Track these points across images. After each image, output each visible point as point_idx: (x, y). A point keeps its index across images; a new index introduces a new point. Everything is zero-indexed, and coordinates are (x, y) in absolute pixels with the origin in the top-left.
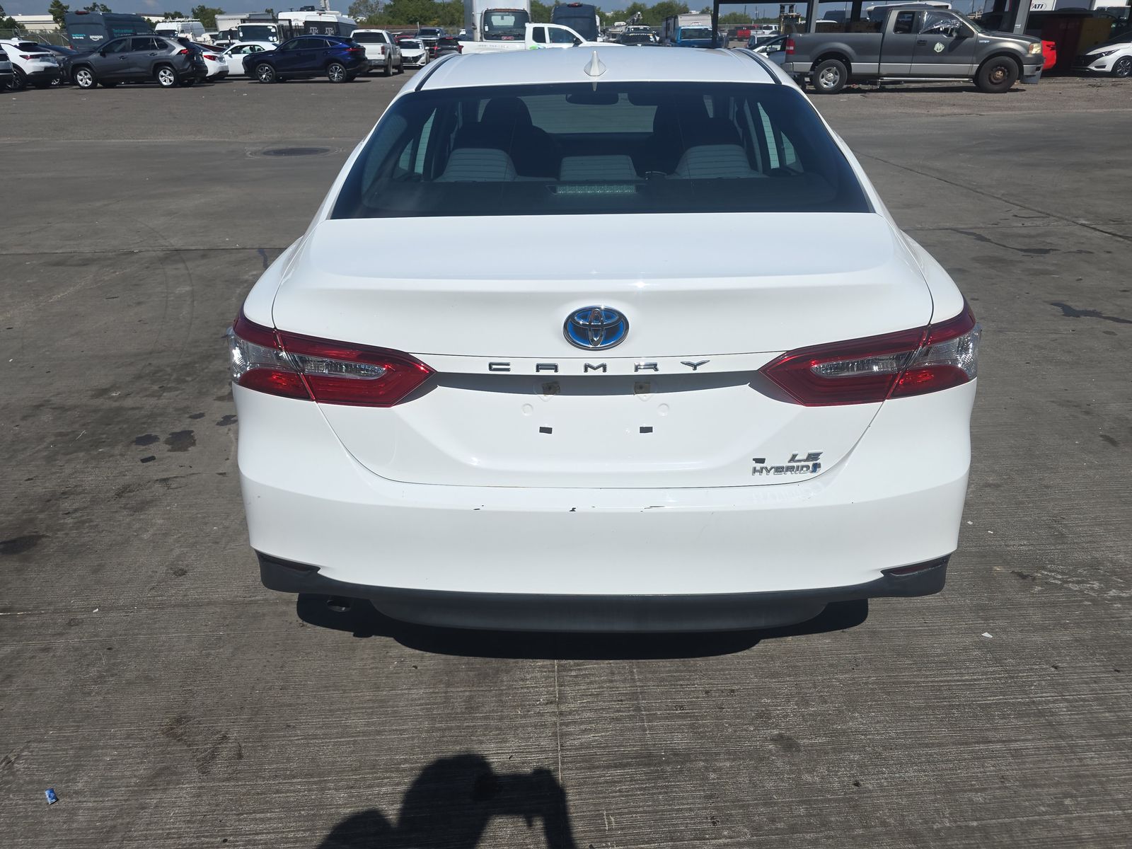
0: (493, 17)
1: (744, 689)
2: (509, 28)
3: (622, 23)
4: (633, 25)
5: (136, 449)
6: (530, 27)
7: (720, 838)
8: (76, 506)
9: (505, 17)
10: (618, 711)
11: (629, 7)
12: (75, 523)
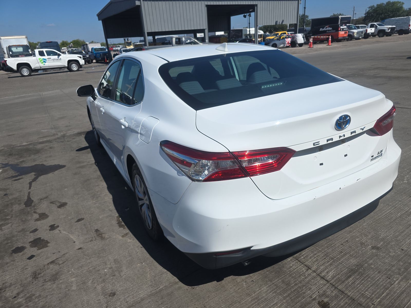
0: (12, 48)
1: (349, 239)
2: (21, 52)
3: (65, 48)
4: (70, 48)
5: (18, 255)
6: (37, 51)
7: (396, 282)
8: (15, 292)
9: (18, 48)
10: (328, 262)
11: (61, 42)
12: (26, 299)
